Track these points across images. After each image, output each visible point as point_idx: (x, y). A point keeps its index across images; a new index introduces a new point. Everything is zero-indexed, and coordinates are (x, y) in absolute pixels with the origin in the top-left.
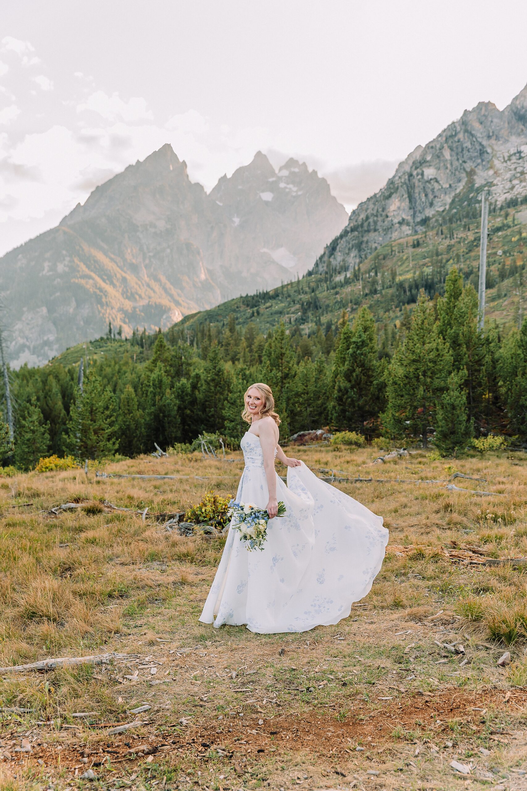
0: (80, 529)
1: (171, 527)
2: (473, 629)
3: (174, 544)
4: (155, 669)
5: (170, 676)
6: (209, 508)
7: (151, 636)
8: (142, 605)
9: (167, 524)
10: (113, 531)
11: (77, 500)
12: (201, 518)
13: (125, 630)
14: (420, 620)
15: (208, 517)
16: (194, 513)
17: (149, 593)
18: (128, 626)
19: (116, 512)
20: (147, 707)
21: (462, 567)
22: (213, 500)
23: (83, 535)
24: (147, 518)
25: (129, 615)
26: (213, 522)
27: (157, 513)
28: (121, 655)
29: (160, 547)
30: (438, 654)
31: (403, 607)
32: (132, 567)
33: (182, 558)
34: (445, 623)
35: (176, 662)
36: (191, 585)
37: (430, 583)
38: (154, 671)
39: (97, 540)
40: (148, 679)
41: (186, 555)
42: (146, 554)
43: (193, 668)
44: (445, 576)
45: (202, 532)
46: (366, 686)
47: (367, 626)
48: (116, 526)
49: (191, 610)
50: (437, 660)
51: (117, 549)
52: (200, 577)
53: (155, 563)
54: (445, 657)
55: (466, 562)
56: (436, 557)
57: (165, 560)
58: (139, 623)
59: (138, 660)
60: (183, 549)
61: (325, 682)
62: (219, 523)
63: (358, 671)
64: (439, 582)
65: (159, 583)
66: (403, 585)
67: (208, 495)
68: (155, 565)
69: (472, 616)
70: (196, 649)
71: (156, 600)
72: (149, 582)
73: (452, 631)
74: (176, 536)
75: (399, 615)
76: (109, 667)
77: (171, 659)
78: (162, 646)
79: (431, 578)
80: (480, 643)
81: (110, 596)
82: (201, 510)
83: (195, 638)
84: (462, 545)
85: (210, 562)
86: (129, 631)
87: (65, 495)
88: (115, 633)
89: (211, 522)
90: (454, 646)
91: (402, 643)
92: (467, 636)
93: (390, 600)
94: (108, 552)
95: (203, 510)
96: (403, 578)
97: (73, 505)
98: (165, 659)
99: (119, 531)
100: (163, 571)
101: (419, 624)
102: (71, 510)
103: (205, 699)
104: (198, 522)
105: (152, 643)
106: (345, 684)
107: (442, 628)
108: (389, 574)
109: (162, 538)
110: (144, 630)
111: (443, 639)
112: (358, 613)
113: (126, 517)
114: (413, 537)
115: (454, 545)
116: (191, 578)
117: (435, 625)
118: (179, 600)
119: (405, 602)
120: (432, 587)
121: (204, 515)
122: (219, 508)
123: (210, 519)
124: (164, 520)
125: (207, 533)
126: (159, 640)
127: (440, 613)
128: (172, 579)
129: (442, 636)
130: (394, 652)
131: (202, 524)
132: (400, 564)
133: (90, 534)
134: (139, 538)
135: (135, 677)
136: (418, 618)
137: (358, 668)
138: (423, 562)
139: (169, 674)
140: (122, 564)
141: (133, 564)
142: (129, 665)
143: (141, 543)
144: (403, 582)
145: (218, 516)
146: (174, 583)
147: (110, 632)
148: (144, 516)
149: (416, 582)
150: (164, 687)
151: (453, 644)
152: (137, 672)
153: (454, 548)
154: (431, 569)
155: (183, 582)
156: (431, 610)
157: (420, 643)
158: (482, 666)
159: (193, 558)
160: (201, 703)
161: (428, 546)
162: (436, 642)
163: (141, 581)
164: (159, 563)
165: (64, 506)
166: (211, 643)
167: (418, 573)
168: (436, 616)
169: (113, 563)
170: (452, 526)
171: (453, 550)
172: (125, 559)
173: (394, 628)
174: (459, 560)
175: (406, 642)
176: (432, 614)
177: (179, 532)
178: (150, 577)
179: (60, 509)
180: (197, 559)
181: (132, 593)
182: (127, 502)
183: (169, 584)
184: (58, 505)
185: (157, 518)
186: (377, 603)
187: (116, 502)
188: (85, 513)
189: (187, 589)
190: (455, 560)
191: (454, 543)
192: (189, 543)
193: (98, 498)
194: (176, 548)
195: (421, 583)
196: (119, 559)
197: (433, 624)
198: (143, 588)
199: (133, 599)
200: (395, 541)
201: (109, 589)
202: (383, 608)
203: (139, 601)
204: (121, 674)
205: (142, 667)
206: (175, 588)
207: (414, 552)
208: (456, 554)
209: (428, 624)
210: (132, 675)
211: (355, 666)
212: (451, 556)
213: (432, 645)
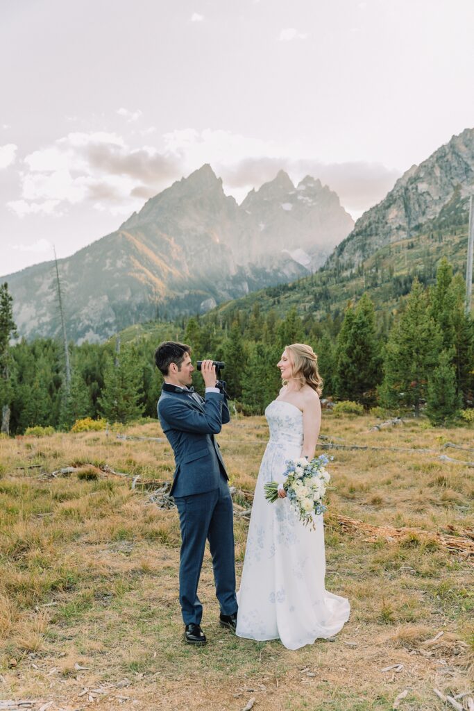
0: (64, 498)
1: (156, 497)
3: (150, 520)
7: (71, 659)
8: (86, 604)
9: (155, 493)
10: (95, 502)
11: (75, 465)
14: (414, 645)
17: (100, 585)
19: (110, 478)
21: (461, 559)
23: (63, 505)
24: (136, 486)
27: (147, 480)
31: (393, 621)
32: (94, 547)
33: (153, 537)
34: (448, 653)
36: (153, 574)
37: (426, 581)
39: (73, 513)
41: (159, 534)
44: (443, 572)
48: (97, 495)
51: (89, 523)
52: (167, 563)
53: (123, 543)
55: (466, 552)
56: (432, 547)
60: (156, 527)
64: (436, 583)
65: (116, 571)
66: (393, 583)
68: (123, 546)
70: (119, 686)
71: (106, 595)
72: (106, 571)
73: (457, 670)
74: (156, 509)
75: (388, 636)
78: (78, 680)
79: (427, 573)
81: (54, 588)
83: (124, 665)
84: (460, 530)
86: (49, 648)
91: (391, 688)
93: (378, 608)
94: (79, 528)
96: (395, 572)
97: (71, 469)
100: (128, 554)
101: (413, 652)
102: (66, 475)
105: (67, 674)
107: (442, 661)
108: (378, 566)
109: (140, 512)
111: (445, 685)
113: (115, 485)
114: (406, 517)
115: (451, 531)
116: (154, 564)
117: (433, 655)
118: (132, 598)
119: (395, 616)
120: (428, 587)
124: (152, 488)
126: (78, 667)
127: (438, 637)
128: (132, 566)
129: (443, 679)
132: (392, 552)
134: (115, 510)
136: (411, 643)
138: (416, 550)
140: (89, 543)
141: (99, 543)
143: (118, 517)
144: (393, 578)
146: (134, 572)
147: (24, 651)
148: (134, 483)
149: (406, 578)
151: (459, 696)
153: (451, 534)
154: (426, 561)
155: (145, 571)
156: (428, 629)
157: (414, 690)
159: (165, 538)
161: (423, 529)
162: (435, 689)
163: (96, 569)
164: (127, 542)
165: (63, 470)
166: (141, 675)
167: (410, 566)
168: (434, 640)
169: (79, 541)
170: (446, 502)
171: (451, 536)
172: (93, 537)
173: (381, 659)
174: (458, 550)
175: (396, 686)
176: (430, 636)
177: (162, 503)
178: (108, 563)
179: (59, 473)
180: (170, 538)
181: (80, 584)
182: (125, 467)
183: (126, 573)
184: (59, 469)
185: (146, 487)
186: (360, 615)
187: (116, 467)
188: (76, 479)
189: (145, 581)
190: (453, 550)
191: (451, 528)
192: (166, 518)
193: (100, 462)
194: (150, 526)
195: (414, 581)
196: (86, 536)
197: (430, 653)
198: (96, 577)
199: (79, 593)
200: (386, 520)
201: (54, 580)
202: (368, 621)
203: (83, 596)
206: (134, 578)
207: (407, 537)
208: (454, 543)
209: (424, 653)
212: (449, 544)
213: (430, 696)
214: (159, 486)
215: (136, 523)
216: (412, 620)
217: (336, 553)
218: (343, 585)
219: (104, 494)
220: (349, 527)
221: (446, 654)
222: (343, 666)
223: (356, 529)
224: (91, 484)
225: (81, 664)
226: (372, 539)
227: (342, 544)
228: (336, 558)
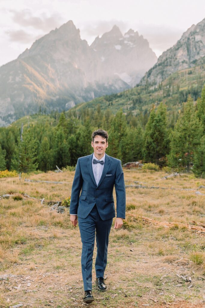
0: (9, 208)
1: (54, 208)
2: (197, 268)
3: (54, 217)
4: (30, 284)
5: (37, 288)
7: (32, 265)
8: (32, 249)
9: (53, 206)
10: (25, 209)
11: (11, 193)
13: (20, 261)
14: (171, 262)
16: (66, 202)
17: (36, 242)
18: (22, 260)
19: (29, 200)
20: (21, 305)
21: (197, 234)
23: (9, 211)
24: (43, 203)
25: (24, 253)
27: (48, 201)
28: (13, 276)
30: (177, 281)
31: (163, 255)
32: (30, 228)
33: (56, 224)
34: (184, 264)
35: (41, 280)
36: (59, 238)
37: (179, 242)
38: (29, 284)
39: (16, 214)
40: (25, 289)
41: (59, 223)
42: (39, 222)
43: (50, 284)
44: (187, 239)
46: (137, 297)
47: (143, 264)
48: (26, 207)
49: (56, 252)
50: (177, 285)
51: (25, 219)
52: (64, 235)
53: (42, 226)
54: (181, 283)
55: (199, 232)
56: (184, 229)
57: (48, 225)
58: (28, 258)
59: (22, 279)
60: (57, 220)
61: (117, 294)
63: (134, 289)
64: (183, 242)
65: (42, 237)
66: (165, 243)
68: (43, 227)
69: (197, 262)
70: (54, 273)
71: (39, 246)
72: (37, 237)
73: (186, 269)
74: (55, 213)
75: (161, 259)
76: (6, 282)
77: (40, 278)
78: (37, 271)
79: (180, 239)
80: (200, 276)
81: (16, 243)
83: (54, 267)
84: (198, 223)
85: (70, 227)
86: (21, 262)
87: (6, 190)
88: (14, 263)
90: (187, 277)
91: (160, 274)
92: (194, 272)
93: (157, 251)
94: (20, 220)
96: (166, 239)
97: (8, 195)
98: (36, 278)
99: (28, 209)
100: (46, 231)
101: (170, 264)
102: (7, 198)
103: (52, 301)
104: (67, 206)
105: (32, 269)
106: (126, 296)
107: (181, 267)
108: (159, 237)
109: (48, 214)
110: (29, 262)
111: (181, 273)
112: (140, 257)
113: (33, 202)
114: (174, 218)
115: (194, 223)
116: (59, 235)
117: (178, 265)
118: (51, 247)
119: (164, 252)
120: (180, 244)
124: (51, 204)
126: (36, 268)
127: (181, 259)
128: (49, 235)
129: (181, 271)
130: (155, 280)
132: (166, 231)
133: (13, 211)
134: (36, 213)
135: (19, 287)
137: (134, 287)
138: (177, 231)
139: (36, 287)
140: (27, 226)
141: (32, 227)
142: (16, 281)
143: (38, 216)
144: (166, 241)
146: (50, 237)
147: (12, 263)
148: (42, 202)
149: (172, 241)
150: (32, 294)
151: (186, 276)
152: (20, 285)
153: (194, 224)
154: (181, 235)
155: (55, 237)
156: (177, 257)
157: (169, 275)
158: (199, 289)
159: (62, 225)
160: (50, 304)
161: (181, 223)
162: (177, 274)
163: (33, 236)
164: (45, 227)
165: (4, 196)
166: (62, 270)
167: (174, 237)
168: (179, 260)
169: (22, 226)
170: (195, 213)
171: (193, 225)
172: (28, 224)
173: (157, 266)
174: (196, 231)
175: (162, 274)
176: (178, 259)
177: (58, 211)
178: (38, 234)
179: (2, 197)
180: (64, 225)
181: (28, 242)
182: (35, 195)
183: (47, 238)
184: (2, 195)
185: (48, 204)
186: (150, 252)
187: (30, 195)
188: (13, 200)
189: (56, 241)
190: (194, 231)
192: (61, 217)
193: (22, 192)
194: (54, 219)
195: (175, 242)
196: (25, 224)
197: (177, 265)
198: (34, 239)
199: (28, 245)
200: (165, 219)
201: (16, 240)
202: (153, 255)
203: (30, 246)
204: (12, 286)
205: (23, 282)
206: (50, 240)
207: (173, 225)
208: (194, 228)
209: (175, 264)
210: (17, 286)
211: (133, 286)
212: (192, 228)
213: (175, 277)
214: (55, 203)
215: (47, 219)
216: (171, 254)
217: (141, 232)
218: (143, 243)
219: (28, 206)
220: (147, 222)
221: (184, 265)
222: (142, 268)
223: (150, 223)
224: (20, 202)
225: (37, 267)
226: (158, 227)
227: (143, 229)
228: (141, 234)
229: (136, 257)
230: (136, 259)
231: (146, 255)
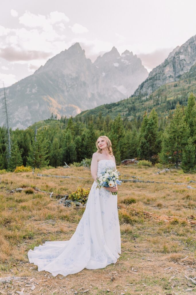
0: (20, 201)
1: (62, 202)
3: (61, 211)
5: (41, 293)
6: (79, 194)
9: (61, 200)
10: (35, 203)
11: (24, 187)
12: (75, 199)
14: (177, 261)
15: (78, 198)
16: (72, 196)
17: (44, 237)
19: (39, 193)
22: (81, 190)
23: (20, 204)
24: (52, 197)
26: (81, 200)
27: (57, 194)
28: (17, 278)
29: (54, 212)
30: (187, 285)
31: (168, 252)
32: (38, 222)
33: (63, 218)
35: (46, 283)
36: (65, 233)
37: (182, 237)
38: (33, 288)
39: (26, 207)
41: (66, 217)
42: (47, 216)
43: (55, 287)
44: (189, 234)
45: (75, 205)
48: (36, 201)
50: (186, 289)
51: (34, 212)
52: (71, 229)
53: (50, 220)
54: (190, 287)
56: (184, 224)
57: (55, 219)
59: (26, 281)
60: (64, 214)
62: (83, 201)
65: (50, 231)
66: (168, 238)
67: (79, 188)
68: (50, 221)
72: (45, 231)
73: (194, 269)
74: (63, 207)
75: (166, 257)
76: (10, 285)
77: (44, 280)
79: (182, 235)
81: (24, 238)
82: (75, 195)
85: (76, 221)
87: (20, 184)
88: (20, 261)
89: (80, 200)
91: (168, 276)
93: (161, 247)
94: (30, 214)
95: (76, 195)
96: (168, 234)
97: (21, 189)
98: (41, 281)
99: (37, 203)
100: (53, 225)
101: (176, 263)
102: (20, 191)
104: (74, 200)
107: (188, 266)
108: (161, 231)
109: (56, 207)
111: (189, 275)
112: (145, 254)
113: (42, 196)
114: (173, 212)
116: (65, 229)
117: (184, 264)
119: (169, 249)
120: (182, 240)
121: (77, 197)
122: (84, 194)
123: (79, 199)
124: (59, 198)
125: (77, 205)
127: (187, 257)
128: (56, 229)
129: (188, 272)
130: (163, 282)
131: (76, 201)
132: (167, 226)
134: (45, 207)
135: (22, 292)
136: (175, 260)
138: (177, 225)
140: (35, 220)
141: (40, 220)
142: (20, 284)
143: (46, 209)
144: (167, 236)
145: (83, 198)
146: (57, 232)
147: (18, 261)
148: (51, 196)
149: (174, 236)
151: (195, 279)
152: (24, 289)
153: (192, 219)
154: (181, 230)
155: (61, 232)
156: (182, 255)
157: (177, 276)
159: (68, 219)
161: (180, 217)
162: (185, 276)
163: (41, 230)
164: (52, 220)
165: (17, 189)
167: (175, 232)
168: (185, 259)
169: (32, 219)
170: (190, 206)
172: (36, 217)
173: (163, 265)
176: (183, 258)
177: (65, 204)
178: (46, 228)
179: (15, 190)
180: (70, 219)
181: (35, 236)
182: (45, 188)
183: (54, 232)
184: (15, 189)
185: (57, 197)
186: (154, 249)
187: (41, 188)
188: (24, 193)
189: (62, 236)
190: (193, 225)
191: (192, 216)
192: (68, 211)
193: (33, 186)
194: (61, 213)
195: (177, 237)
196: (34, 217)
197: (183, 264)
198: (41, 234)
199: (35, 240)
200: (164, 213)
201: (24, 234)
202: (158, 252)
203: (37, 241)
204: (15, 290)
205: (27, 285)
206: (57, 235)
207: (173, 220)
208: (193, 222)
209: (181, 263)
210: (20, 291)
211: (142, 291)
212: (191, 223)
213: (183, 279)
214: (62, 197)
215: (55, 213)
216: (176, 252)
217: (143, 226)
218: (146, 239)
219: (38, 200)
220: (148, 216)
221: (190, 264)
223: (151, 217)
224: (31, 196)
226: (158, 220)
227: (145, 223)
228: (143, 228)
229: (141, 254)
230: (141, 256)
231: (150, 252)
